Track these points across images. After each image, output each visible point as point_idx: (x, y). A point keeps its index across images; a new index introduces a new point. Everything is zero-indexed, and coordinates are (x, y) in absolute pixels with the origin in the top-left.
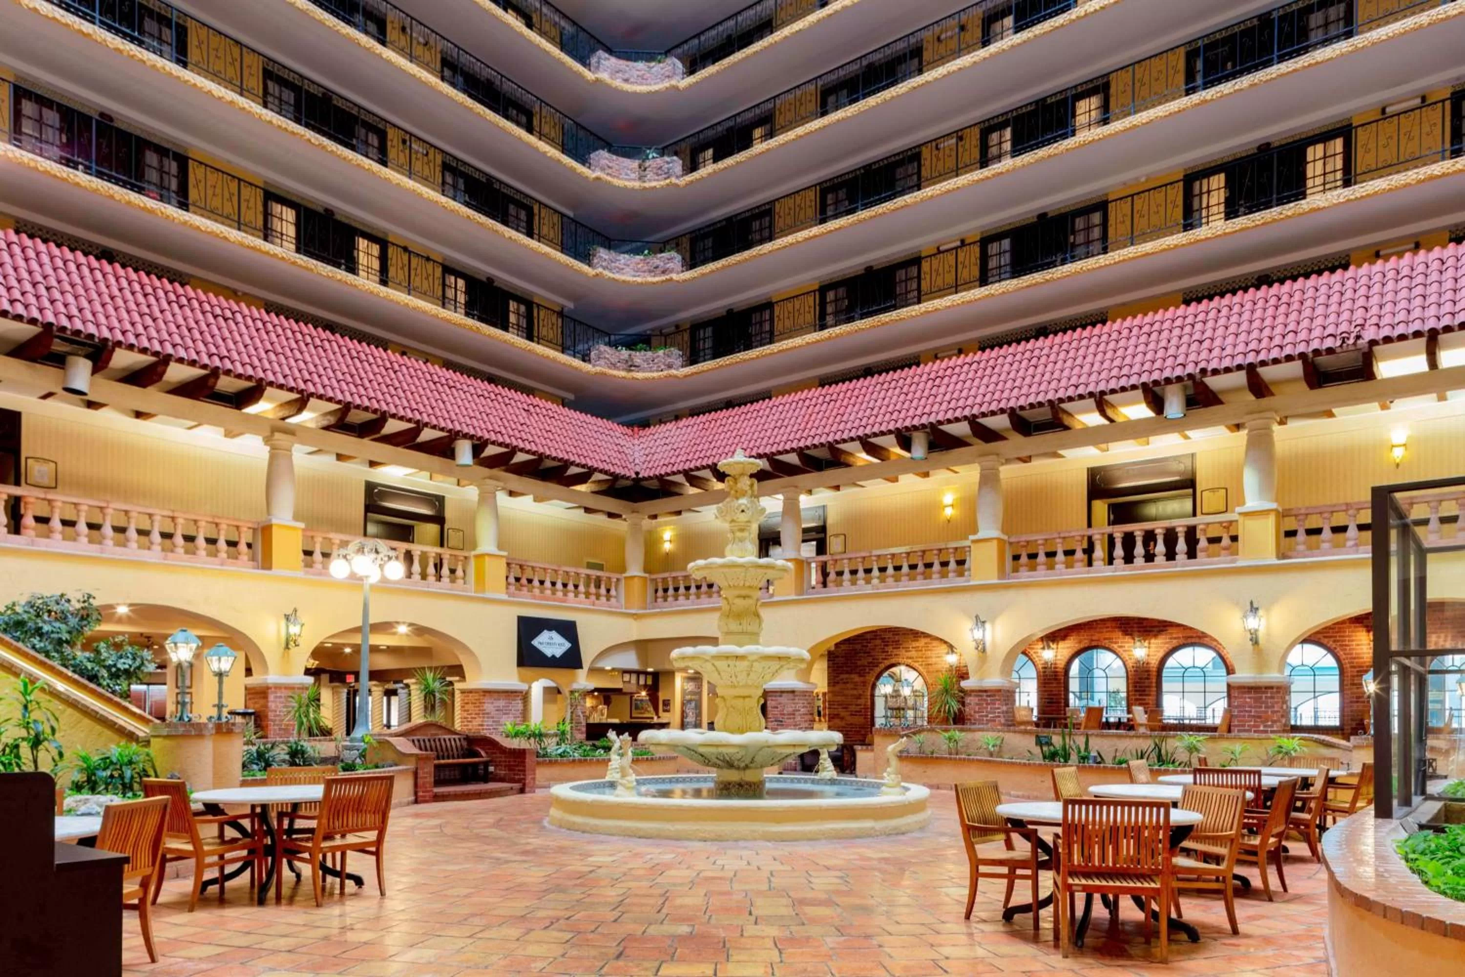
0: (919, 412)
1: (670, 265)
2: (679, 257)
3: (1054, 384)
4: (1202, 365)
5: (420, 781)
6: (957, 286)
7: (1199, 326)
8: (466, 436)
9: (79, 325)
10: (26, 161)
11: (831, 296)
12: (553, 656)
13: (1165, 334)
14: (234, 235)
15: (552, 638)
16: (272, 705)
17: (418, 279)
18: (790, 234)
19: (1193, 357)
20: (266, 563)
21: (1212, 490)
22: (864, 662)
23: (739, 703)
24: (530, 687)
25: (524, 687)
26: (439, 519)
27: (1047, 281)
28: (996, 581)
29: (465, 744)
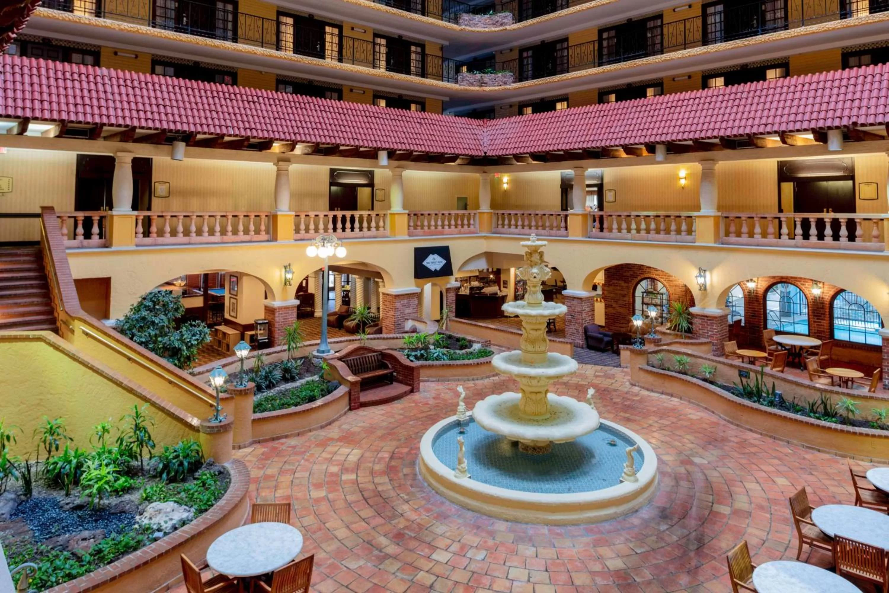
0: (660, 132)
1: (505, 21)
2: (510, 15)
3: (750, 122)
4: (854, 119)
5: (352, 397)
6: (685, 44)
7: (851, 88)
8: (384, 149)
9: (179, 127)
10: (156, 33)
11: (605, 35)
12: (436, 270)
13: (827, 92)
14: (259, 50)
15: (434, 259)
16: (277, 319)
17: (358, 53)
18: (578, 4)
19: (847, 112)
20: (274, 238)
21: (868, 183)
22: (628, 274)
23: (533, 396)
24: (422, 290)
25: (418, 290)
26: (371, 185)
27: (745, 45)
28: (713, 245)
29: (380, 357)
